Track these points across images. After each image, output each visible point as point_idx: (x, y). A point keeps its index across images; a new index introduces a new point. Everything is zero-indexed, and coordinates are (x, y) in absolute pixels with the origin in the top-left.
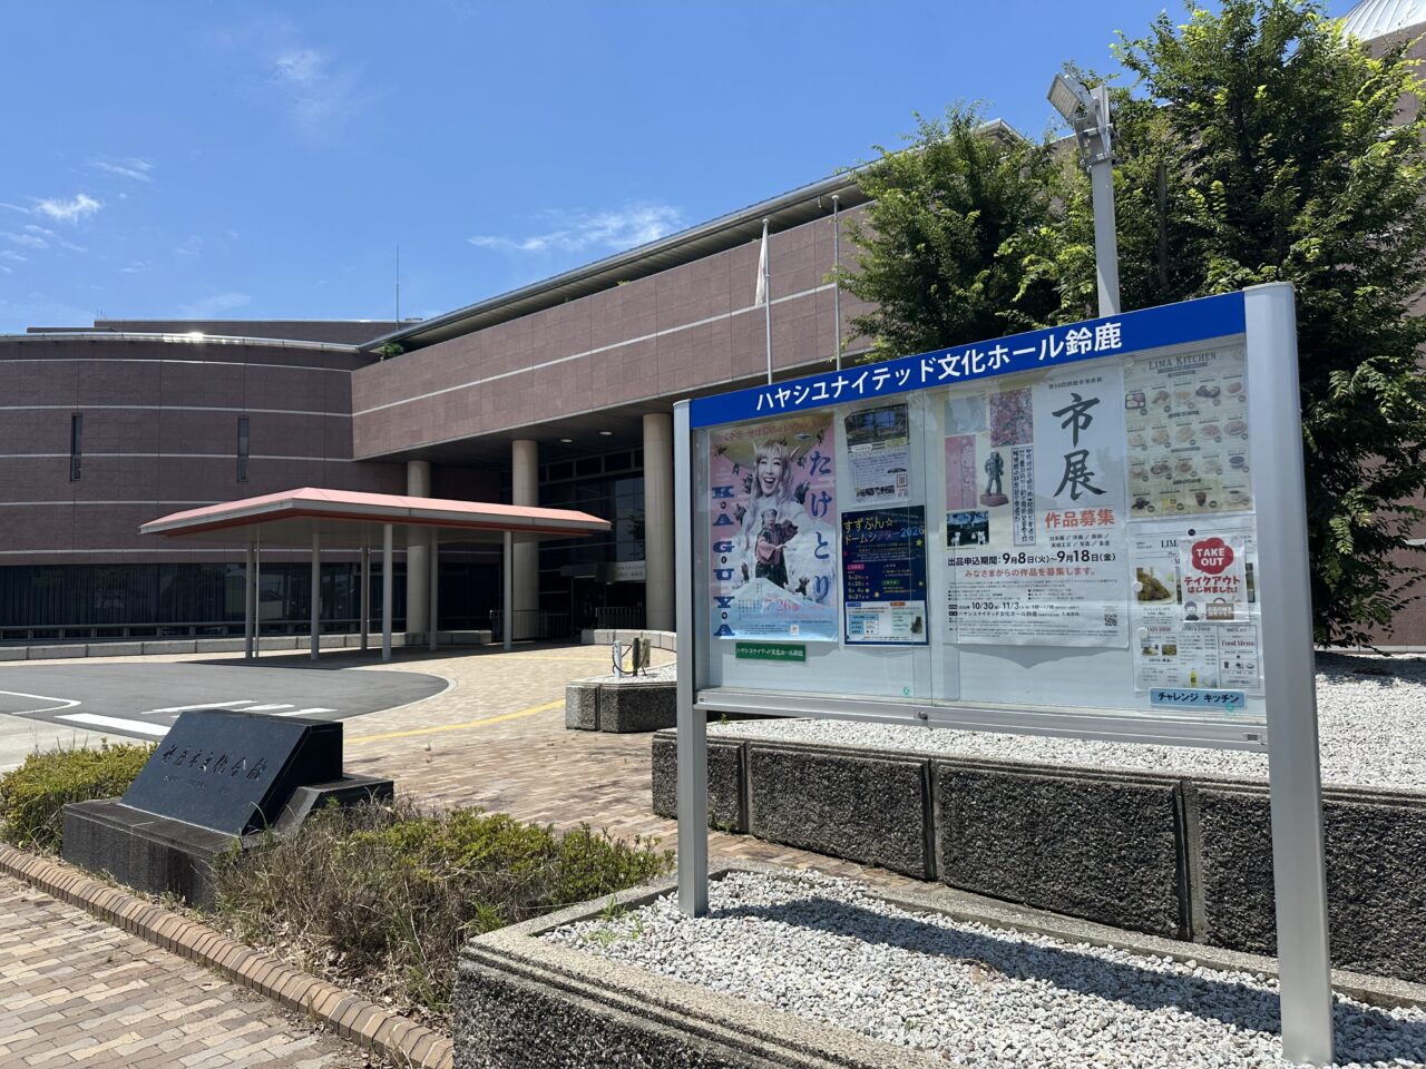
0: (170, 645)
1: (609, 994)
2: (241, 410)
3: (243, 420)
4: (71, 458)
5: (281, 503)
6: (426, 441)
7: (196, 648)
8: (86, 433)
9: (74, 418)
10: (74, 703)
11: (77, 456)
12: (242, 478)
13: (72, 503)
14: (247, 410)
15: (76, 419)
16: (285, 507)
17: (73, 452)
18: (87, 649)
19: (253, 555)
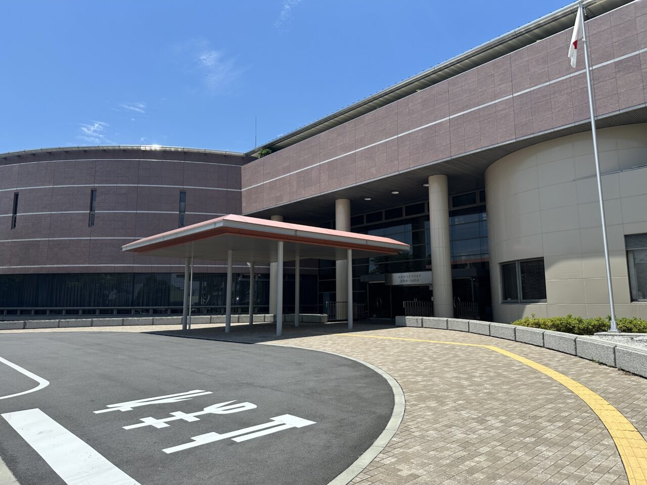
0: (138, 320)
2: (182, 187)
3: (183, 193)
4: (90, 213)
5: (215, 223)
6: (285, 201)
7: (153, 322)
8: (98, 199)
9: (92, 191)
11: (92, 212)
12: (182, 223)
13: (89, 238)
14: (184, 187)
15: (93, 191)
16: (219, 225)
17: (91, 209)
18: (92, 322)
19: (189, 268)
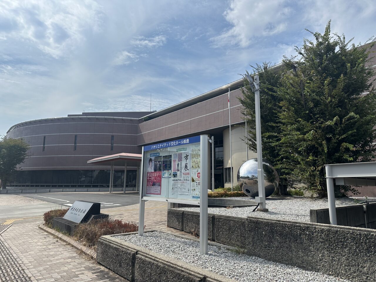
0: (93, 190)
1: (114, 243)
2: (112, 134)
3: (113, 136)
5: (117, 156)
7: (99, 190)
8: (78, 139)
9: (75, 136)
10: (68, 201)
12: (112, 149)
13: (74, 156)
15: (76, 136)
16: (118, 157)
17: (75, 144)
18: (75, 190)
19: (112, 168)
